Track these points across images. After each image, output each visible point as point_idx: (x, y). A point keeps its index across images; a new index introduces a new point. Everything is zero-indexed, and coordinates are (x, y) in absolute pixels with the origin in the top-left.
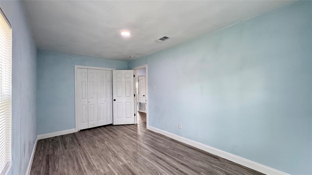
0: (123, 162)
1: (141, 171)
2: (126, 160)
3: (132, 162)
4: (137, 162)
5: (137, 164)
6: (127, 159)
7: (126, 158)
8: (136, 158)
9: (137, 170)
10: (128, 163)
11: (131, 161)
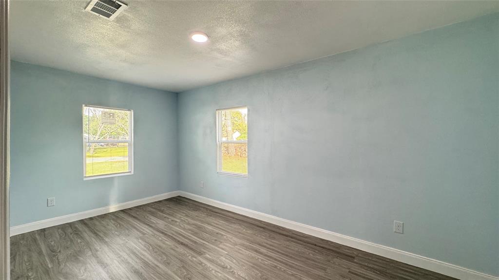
0: (206, 258)
1: (176, 249)
2: (202, 263)
3: (190, 259)
4: (182, 261)
5: (180, 257)
6: (200, 264)
7: (202, 266)
8: (183, 267)
9: (180, 249)
10: (195, 258)
11: (192, 261)
